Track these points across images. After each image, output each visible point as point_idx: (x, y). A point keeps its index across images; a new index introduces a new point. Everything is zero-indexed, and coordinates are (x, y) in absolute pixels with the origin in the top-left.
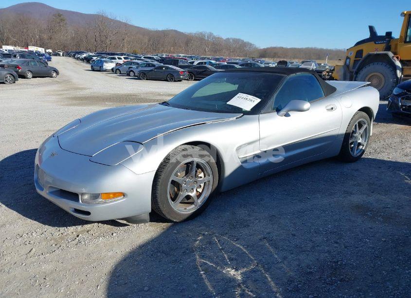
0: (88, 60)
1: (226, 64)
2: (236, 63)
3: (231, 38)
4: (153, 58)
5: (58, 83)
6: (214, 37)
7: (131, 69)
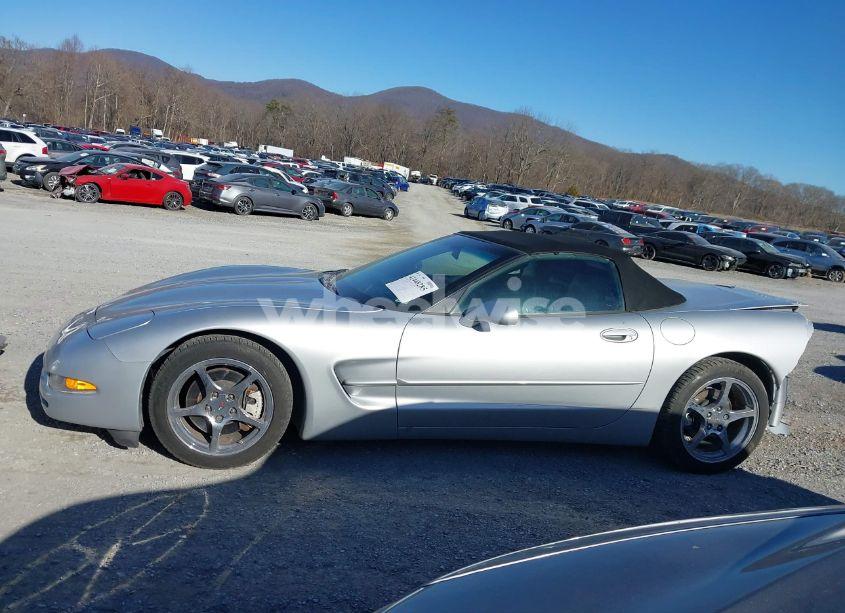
0: (468, 196)
1: (744, 236)
2: (768, 239)
3: (801, 184)
4: (594, 206)
5: (388, 229)
6: (759, 178)
7: (530, 222)
